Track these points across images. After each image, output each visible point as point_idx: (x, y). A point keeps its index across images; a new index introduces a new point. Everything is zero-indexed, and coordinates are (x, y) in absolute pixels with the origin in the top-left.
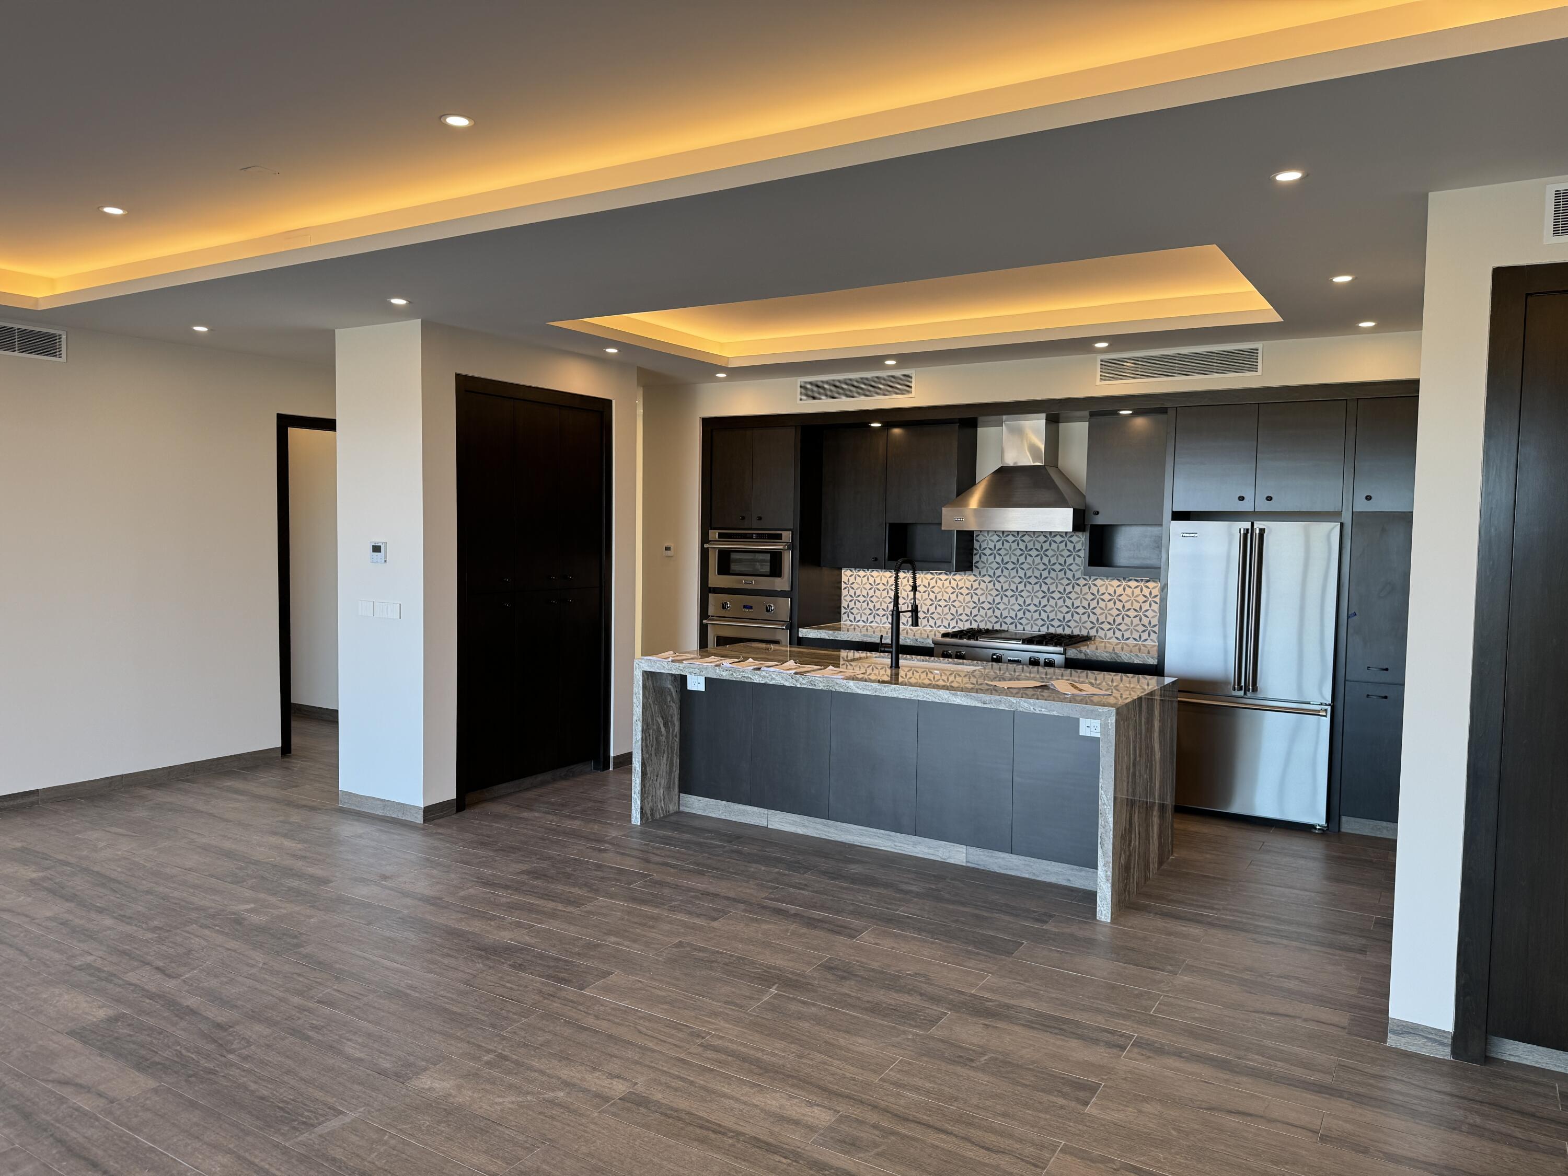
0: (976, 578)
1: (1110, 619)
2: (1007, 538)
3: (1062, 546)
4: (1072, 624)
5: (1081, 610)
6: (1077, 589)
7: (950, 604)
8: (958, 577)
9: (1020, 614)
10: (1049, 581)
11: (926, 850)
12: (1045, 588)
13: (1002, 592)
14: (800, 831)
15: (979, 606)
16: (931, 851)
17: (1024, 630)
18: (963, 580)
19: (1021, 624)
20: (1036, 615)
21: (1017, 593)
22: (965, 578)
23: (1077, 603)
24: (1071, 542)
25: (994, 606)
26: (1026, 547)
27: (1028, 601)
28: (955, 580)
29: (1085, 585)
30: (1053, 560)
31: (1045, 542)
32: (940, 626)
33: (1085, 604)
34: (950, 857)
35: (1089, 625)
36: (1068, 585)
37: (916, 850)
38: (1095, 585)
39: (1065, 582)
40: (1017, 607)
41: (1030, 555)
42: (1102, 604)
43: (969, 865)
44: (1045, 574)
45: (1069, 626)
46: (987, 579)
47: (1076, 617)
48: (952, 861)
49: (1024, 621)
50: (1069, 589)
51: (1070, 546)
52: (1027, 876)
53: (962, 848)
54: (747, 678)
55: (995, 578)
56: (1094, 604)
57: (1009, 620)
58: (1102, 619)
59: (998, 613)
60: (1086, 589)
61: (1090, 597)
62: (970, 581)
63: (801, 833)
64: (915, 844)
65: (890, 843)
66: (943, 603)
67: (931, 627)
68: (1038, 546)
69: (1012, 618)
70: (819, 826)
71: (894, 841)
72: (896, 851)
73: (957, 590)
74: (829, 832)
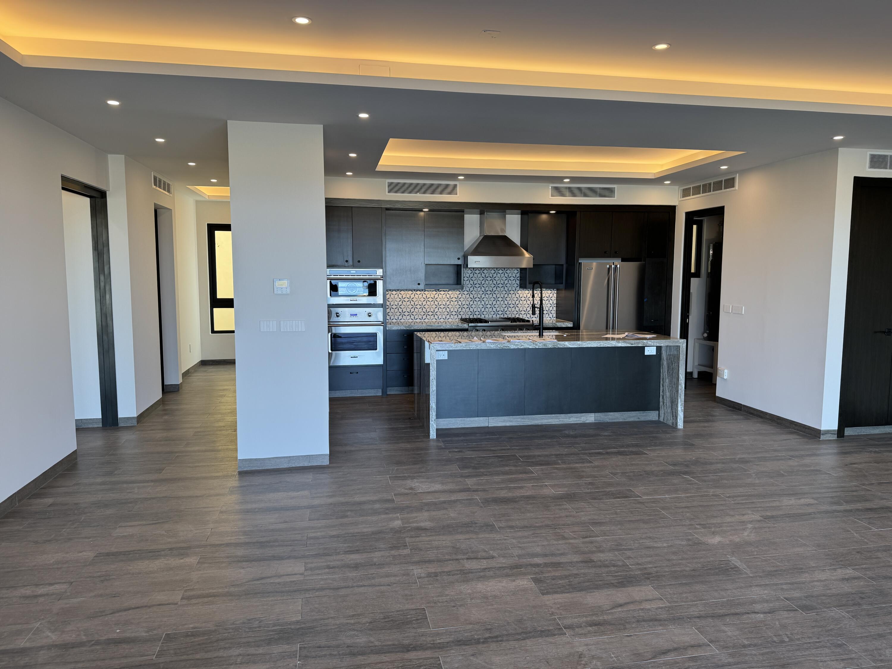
0: (460, 293)
1: (525, 309)
2: (475, 272)
3: (503, 275)
4: (508, 312)
5: (512, 306)
6: (510, 295)
7: (446, 306)
8: (450, 292)
9: (483, 309)
10: (496, 292)
11: (575, 419)
12: (495, 296)
13: (473, 299)
14: (508, 424)
15: (462, 307)
16: (578, 419)
17: (485, 317)
18: (454, 294)
19: (483, 314)
20: (491, 309)
21: (481, 299)
22: (454, 293)
23: (510, 302)
24: (507, 273)
25: (469, 306)
26: (485, 276)
27: (487, 303)
28: (449, 294)
29: (513, 294)
30: (498, 282)
31: (494, 273)
32: (441, 319)
33: (514, 302)
34: (587, 420)
35: (515, 312)
36: (505, 294)
37: (570, 420)
38: (518, 293)
39: (504, 292)
40: (481, 306)
41: (487, 280)
42: (521, 302)
43: (596, 421)
44: (495, 289)
45: (506, 314)
46: (466, 293)
47: (510, 309)
48: (588, 422)
49: (485, 313)
50: (506, 295)
51: (506, 275)
52: (621, 420)
53: (592, 415)
54: (506, 347)
55: (470, 292)
56: (517, 302)
57: (477, 313)
58: (521, 309)
59: (471, 310)
60: (514, 295)
61: (516, 299)
62: (457, 294)
63: (509, 425)
64: (570, 418)
65: (557, 420)
66: (442, 306)
67: (436, 319)
68: (491, 275)
69: (479, 312)
70: (519, 420)
71: (559, 419)
72: (560, 423)
73: (450, 299)
74: (524, 421)
